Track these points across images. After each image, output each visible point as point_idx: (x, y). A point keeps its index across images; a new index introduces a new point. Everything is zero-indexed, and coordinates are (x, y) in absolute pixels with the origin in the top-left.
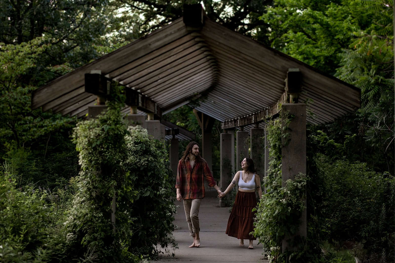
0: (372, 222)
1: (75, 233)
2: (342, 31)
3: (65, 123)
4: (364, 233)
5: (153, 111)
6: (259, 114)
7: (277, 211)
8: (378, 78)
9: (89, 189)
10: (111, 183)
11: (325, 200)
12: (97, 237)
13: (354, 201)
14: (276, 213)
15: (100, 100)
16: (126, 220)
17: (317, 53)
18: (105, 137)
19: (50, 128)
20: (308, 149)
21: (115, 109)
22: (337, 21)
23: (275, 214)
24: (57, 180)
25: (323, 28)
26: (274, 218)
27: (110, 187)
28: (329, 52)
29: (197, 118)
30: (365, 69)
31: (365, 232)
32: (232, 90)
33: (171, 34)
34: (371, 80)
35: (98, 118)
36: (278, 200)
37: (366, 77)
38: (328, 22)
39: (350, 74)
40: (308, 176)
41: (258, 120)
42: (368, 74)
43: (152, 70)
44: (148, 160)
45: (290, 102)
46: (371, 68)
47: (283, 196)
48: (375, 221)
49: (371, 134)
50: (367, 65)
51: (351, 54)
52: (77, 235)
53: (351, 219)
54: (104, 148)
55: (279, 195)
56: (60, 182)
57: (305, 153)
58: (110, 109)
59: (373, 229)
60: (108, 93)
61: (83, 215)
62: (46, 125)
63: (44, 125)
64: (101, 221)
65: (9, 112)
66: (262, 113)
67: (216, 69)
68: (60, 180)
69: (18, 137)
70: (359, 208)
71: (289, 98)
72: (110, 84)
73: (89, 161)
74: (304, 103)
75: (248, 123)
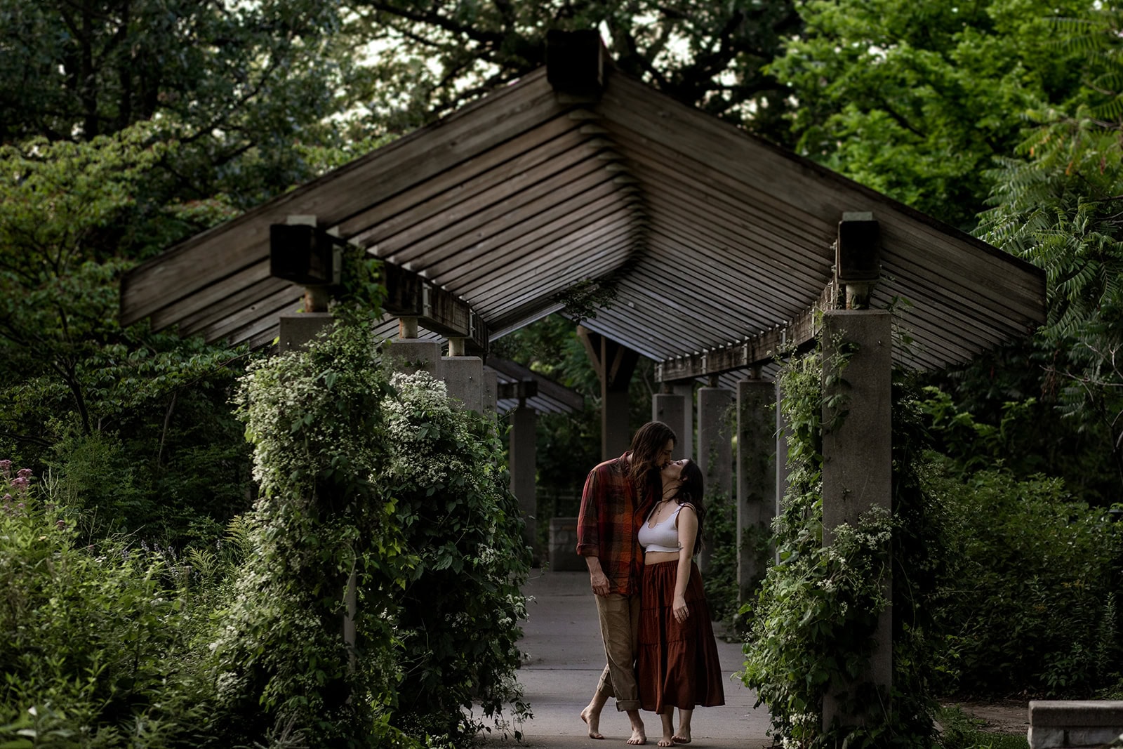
0: (1077, 647)
1: (240, 673)
2: (997, 106)
3: (216, 363)
4: (1055, 677)
5: (462, 331)
6: (762, 340)
7: (809, 612)
8: (1097, 240)
9: (281, 550)
10: (343, 532)
11: (942, 584)
12: (304, 685)
13: (1027, 586)
14: (806, 618)
15: (314, 299)
16: (386, 638)
17: (926, 169)
18: (327, 404)
19: (175, 377)
20: (896, 440)
21: (355, 323)
22: (983, 77)
23: (802, 622)
24: (192, 524)
25: (944, 97)
26: (801, 632)
27: (340, 545)
28: (961, 167)
29: (589, 351)
30: (1060, 214)
31: (1057, 673)
32: (686, 273)
33: (513, 114)
34: (1075, 246)
35: (307, 350)
36: (811, 583)
37: (1061, 235)
38: (957, 80)
39: (1017, 228)
40: (896, 516)
41: (759, 356)
42: (1067, 228)
43: (459, 216)
44: (447, 469)
45: (848, 305)
46: (1076, 212)
47: (825, 571)
48: (1084, 643)
49: (1075, 398)
50: (1066, 202)
51: (1020, 172)
52: (248, 678)
53: (1019, 636)
54: (324, 435)
55: (816, 567)
56: (200, 529)
57: (887, 449)
58: (340, 324)
59: (1079, 664)
60: (336, 279)
61: (266, 622)
62: (163, 368)
63: (156, 368)
64: (316, 640)
65: (59, 331)
66: (769, 336)
67: (639, 214)
68: (201, 523)
69: (86, 402)
70: (1041, 607)
71: (845, 295)
72: (342, 255)
73: (281, 469)
74: (887, 308)
75: (730, 364)
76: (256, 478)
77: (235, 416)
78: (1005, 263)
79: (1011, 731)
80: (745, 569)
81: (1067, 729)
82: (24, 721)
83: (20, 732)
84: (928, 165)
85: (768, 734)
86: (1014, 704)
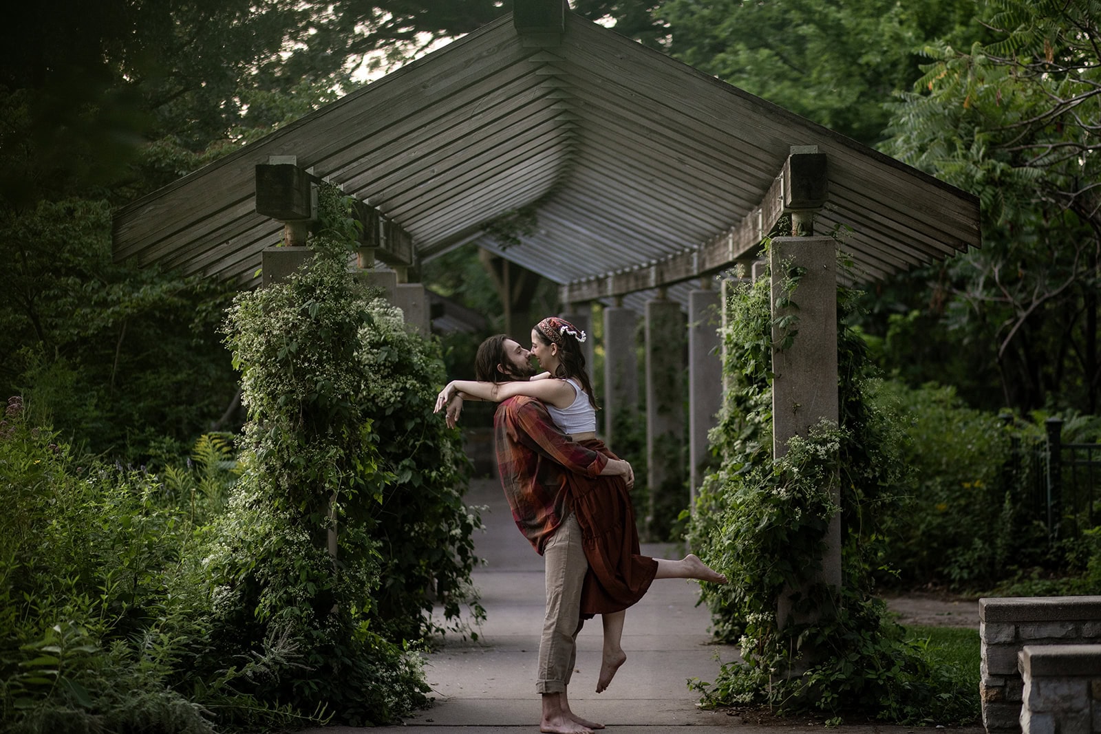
0: (978, 543)
1: (233, 585)
2: (876, 43)
3: (165, 293)
4: (958, 571)
5: (406, 259)
6: (671, 263)
7: (766, 519)
8: (994, 168)
9: (271, 470)
10: (328, 452)
11: (885, 490)
12: (296, 597)
13: (928, 487)
14: (762, 524)
15: (294, 234)
16: (364, 550)
17: (812, 102)
18: (309, 333)
19: (127, 307)
20: (842, 356)
21: (334, 256)
22: (864, 17)
23: (759, 528)
24: (153, 444)
25: (828, 35)
26: (757, 538)
27: (326, 464)
28: (844, 100)
29: (490, 274)
30: (959, 144)
31: (959, 567)
32: (603, 202)
33: (480, 58)
34: (973, 173)
35: (289, 281)
36: (765, 492)
37: (960, 163)
38: (840, 20)
39: (918, 157)
40: (843, 427)
41: (668, 278)
42: (965, 156)
43: (419, 154)
44: (404, 389)
45: (793, 232)
46: (973, 141)
47: (778, 479)
48: (984, 538)
49: (959, 312)
50: (962, 132)
51: (918, 106)
52: (241, 590)
53: (924, 533)
54: (309, 361)
55: (769, 477)
56: (160, 448)
57: (834, 365)
58: (319, 257)
59: (980, 558)
60: (314, 215)
61: (259, 538)
62: (115, 298)
63: (109, 298)
64: (306, 554)
65: (19, 266)
66: (679, 260)
67: (570, 149)
68: (162, 442)
69: (44, 331)
70: (942, 507)
71: (791, 223)
72: (318, 192)
73: (268, 395)
74: (832, 234)
75: (637, 286)
76: (245, 403)
77: (224, 345)
78: (942, 191)
79: (925, 621)
80: (656, 475)
81: (1017, 624)
82: (49, 638)
83: (44, 649)
84: (815, 98)
85: (708, 631)
86: (920, 597)
